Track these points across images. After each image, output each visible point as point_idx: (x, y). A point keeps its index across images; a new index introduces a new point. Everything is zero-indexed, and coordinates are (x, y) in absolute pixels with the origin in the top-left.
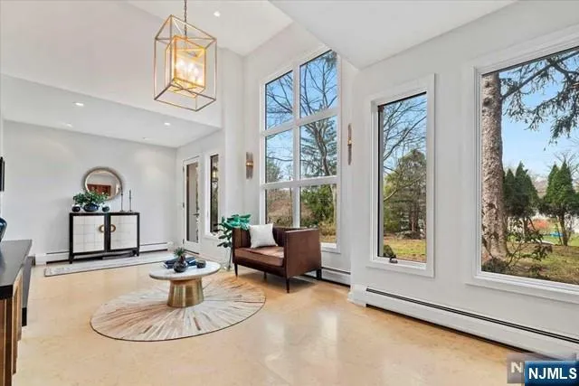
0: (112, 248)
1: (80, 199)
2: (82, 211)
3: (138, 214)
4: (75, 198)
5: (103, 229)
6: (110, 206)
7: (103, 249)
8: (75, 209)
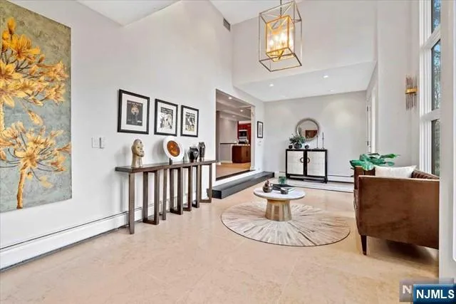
0: (308, 174)
1: (293, 141)
2: (293, 148)
3: (326, 151)
4: (291, 140)
5: (302, 160)
6: (309, 145)
7: (302, 173)
8: (290, 147)
